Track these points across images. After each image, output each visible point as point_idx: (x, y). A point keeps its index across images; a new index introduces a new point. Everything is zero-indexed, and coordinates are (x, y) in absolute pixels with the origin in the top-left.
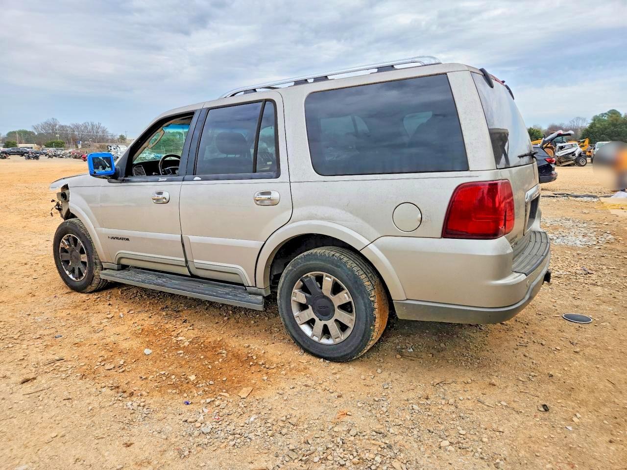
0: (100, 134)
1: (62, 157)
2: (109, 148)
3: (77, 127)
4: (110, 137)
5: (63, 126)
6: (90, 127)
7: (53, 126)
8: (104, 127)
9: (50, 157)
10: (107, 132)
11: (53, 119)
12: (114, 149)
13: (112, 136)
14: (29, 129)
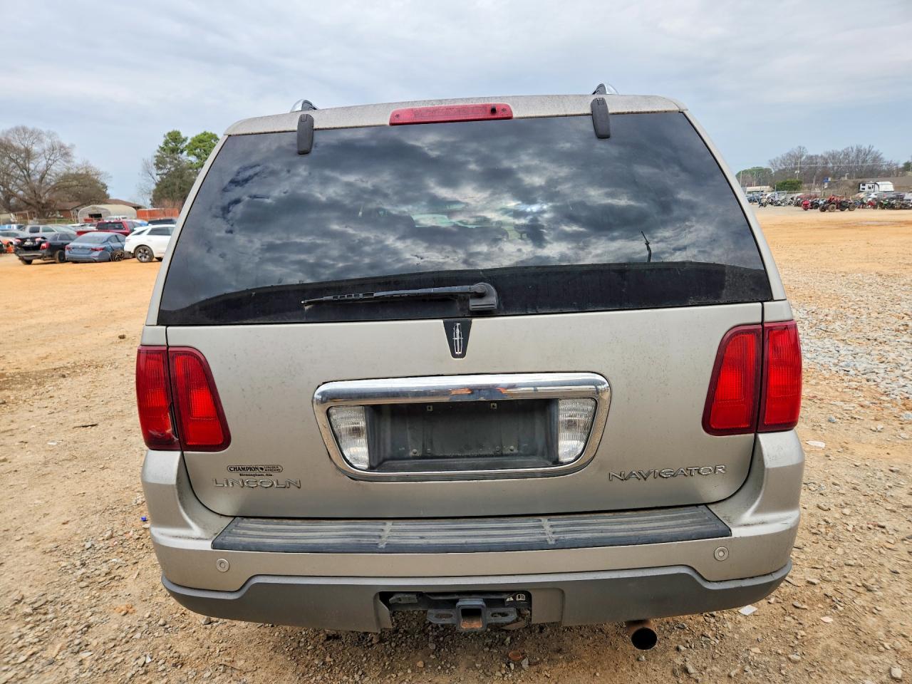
0: (870, 163)
1: (779, 205)
2: (861, 187)
3: (833, 156)
4: (885, 168)
5: (812, 157)
6: (853, 155)
7: (798, 158)
8: (877, 153)
9: (762, 205)
10: (881, 159)
11: (800, 147)
12: (870, 188)
13: (889, 165)
14: (765, 165)
